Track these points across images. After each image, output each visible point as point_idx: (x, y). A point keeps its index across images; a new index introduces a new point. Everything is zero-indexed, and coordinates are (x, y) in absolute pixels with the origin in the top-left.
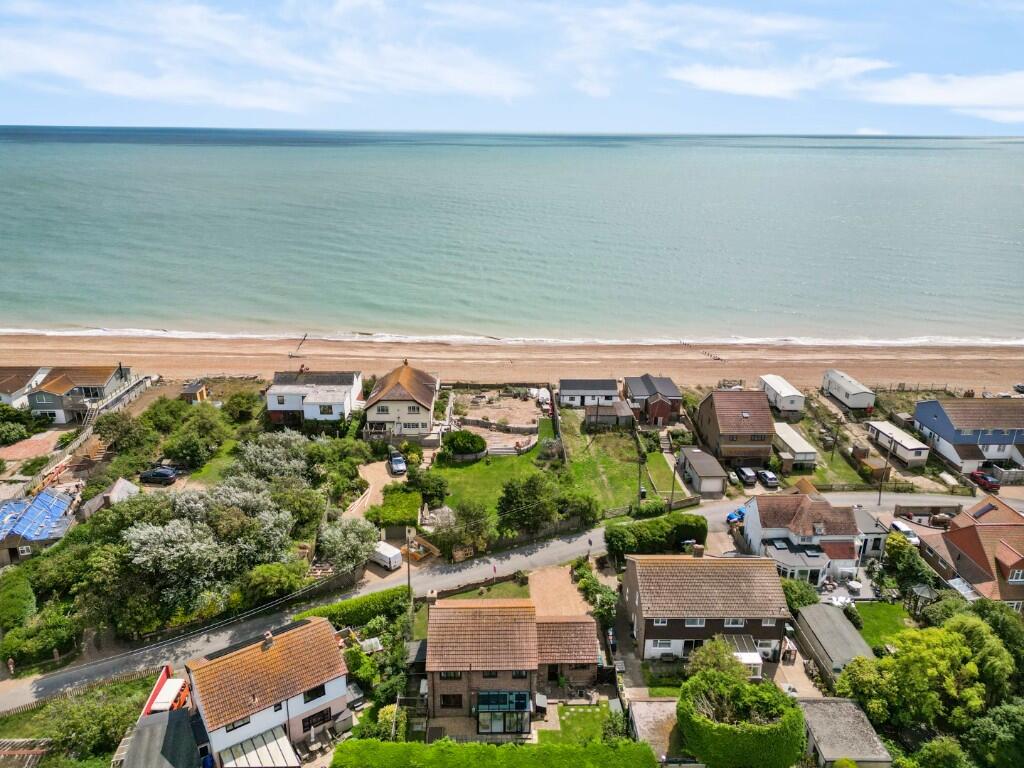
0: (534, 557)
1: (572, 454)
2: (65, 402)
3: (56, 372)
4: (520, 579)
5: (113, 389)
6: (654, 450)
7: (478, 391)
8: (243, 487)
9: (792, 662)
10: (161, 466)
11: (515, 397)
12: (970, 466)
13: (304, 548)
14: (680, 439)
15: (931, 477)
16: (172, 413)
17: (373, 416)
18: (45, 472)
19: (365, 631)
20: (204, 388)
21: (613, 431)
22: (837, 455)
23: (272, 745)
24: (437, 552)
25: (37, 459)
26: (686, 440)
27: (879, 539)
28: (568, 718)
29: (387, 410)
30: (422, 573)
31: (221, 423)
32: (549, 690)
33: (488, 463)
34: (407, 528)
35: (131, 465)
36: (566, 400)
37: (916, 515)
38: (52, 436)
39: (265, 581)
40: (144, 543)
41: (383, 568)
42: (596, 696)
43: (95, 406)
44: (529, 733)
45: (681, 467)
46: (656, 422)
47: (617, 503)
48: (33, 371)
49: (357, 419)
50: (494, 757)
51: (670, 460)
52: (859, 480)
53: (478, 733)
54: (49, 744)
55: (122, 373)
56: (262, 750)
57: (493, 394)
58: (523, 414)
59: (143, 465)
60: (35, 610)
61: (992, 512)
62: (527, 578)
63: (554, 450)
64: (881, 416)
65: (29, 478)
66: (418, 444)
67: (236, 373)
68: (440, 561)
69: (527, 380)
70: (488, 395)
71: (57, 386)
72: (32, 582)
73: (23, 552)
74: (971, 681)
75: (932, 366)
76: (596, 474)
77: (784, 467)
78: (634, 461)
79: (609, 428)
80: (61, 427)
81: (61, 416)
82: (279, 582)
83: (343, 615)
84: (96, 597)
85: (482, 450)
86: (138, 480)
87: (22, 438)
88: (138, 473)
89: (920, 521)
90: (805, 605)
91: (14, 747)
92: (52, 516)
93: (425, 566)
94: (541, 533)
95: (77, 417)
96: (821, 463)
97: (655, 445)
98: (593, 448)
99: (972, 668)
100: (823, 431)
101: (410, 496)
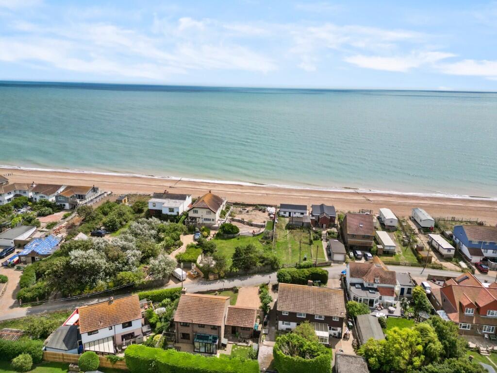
0: (245, 282)
1: (278, 238)
2: (69, 200)
3: (69, 187)
4: (235, 290)
5: (90, 196)
6: (318, 239)
7: (244, 207)
8: (126, 239)
9: (348, 339)
10: (100, 229)
11: (260, 210)
12: (476, 259)
13: (146, 268)
14: (332, 235)
15: (455, 263)
16: (110, 207)
17: (191, 214)
18: (55, 228)
19: (160, 304)
20: (126, 198)
21: (300, 229)
22: (409, 248)
23: (106, 344)
24: (202, 275)
25: (53, 223)
26: (334, 236)
27: (411, 289)
28: (235, 350)
29: (197, 212)
30: (193, 283)
31: (128, 213)
32: (231, 338)
33: (238, 239)
34: (192, 264)
35: (88, 228)
36: (282, 213)
37: (437, 280)
38: (62, 214)
39: (123, 279)
40: (76, 258)
41: (178, 280)
42: (251, 342)
43: (81, 203)
44: (216, 354)
45: (328, 248)
46: (322, 227)
47: (292, 261)
48: (59, 187)
49: (185, 215)
50: (190, 359)
51: (324, 244)
52: (415, 261)
53: (194, 351)
54: (24, 332)
55: (95, 190)
56: (101, 345)
57: (250, 208)
58: (260, 218)
59: (93, 228)
60: (35, 282)
61: (466, 281)
62: (238, 290)
63: (270, 235)
64: (438, 232)
65: (48, 230)
66: (209, 228)
67: (141, 193)
68: (203, 279)
69: (267, 204)
70: (247, 209)
71: (67, 193)
72: (36, 271)
73: (37, 259)
74: (418, 354)
75: (479, 210)
76: (287, 248)
77: (378, 252)
78: (306, 243)
79: (298, 228)
80: (66, 210)
81: (67, 206)
82: (129, 279)
83: (152, 296)
84: (53, 277)
85: (237, 233)
86: (90, 234)
87: (50, 214)
88: (91, 231)
89: (439, 283)
90: (360, 314)
91: (11, 331)
92: (51, 246)
93: (196, 281)
94: (251, 271)
95: (74, 207)
96: (399, 252)
97: (318, 237)
98: (288, 237)
99: (420, 348)
100: (404, 237)
101: (197, 250)
